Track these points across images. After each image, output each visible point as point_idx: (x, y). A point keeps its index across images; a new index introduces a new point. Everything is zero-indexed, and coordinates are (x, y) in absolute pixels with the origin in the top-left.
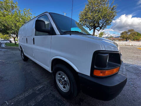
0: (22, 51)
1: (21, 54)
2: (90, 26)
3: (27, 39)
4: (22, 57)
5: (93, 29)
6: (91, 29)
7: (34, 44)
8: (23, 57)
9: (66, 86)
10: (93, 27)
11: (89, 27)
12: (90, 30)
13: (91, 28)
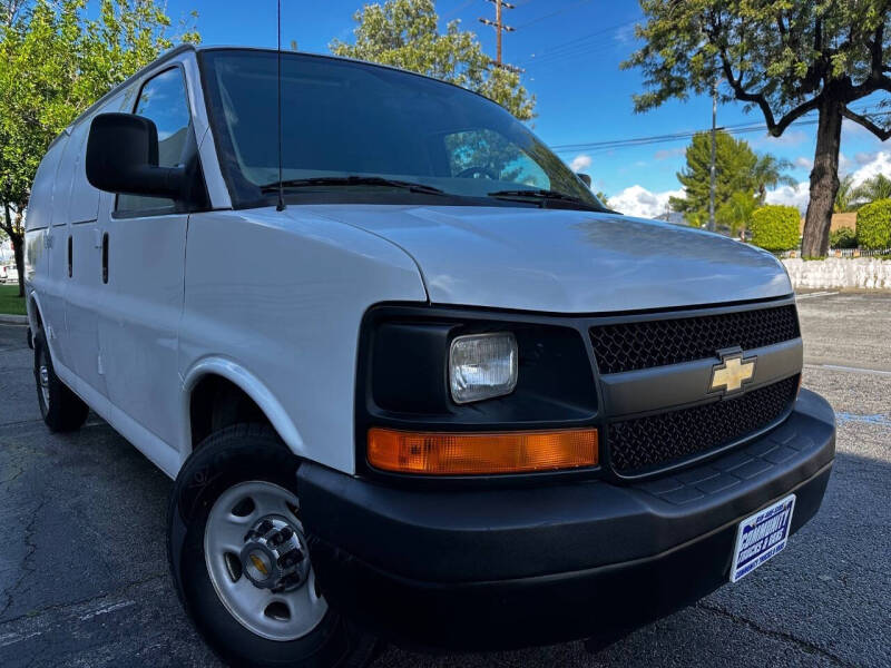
0: (40, 347)
1: (37, 372)
2: (770, 88)
3: (70, 240)
4: (41, 398)
5: (814, 114)
6: (786, 121)
7: (106, 281)
8: (46, 395)
9: (290, 601)
10: (809, 97)
11: (758, 99)
12: (777, 130)
13: (787, 108)
